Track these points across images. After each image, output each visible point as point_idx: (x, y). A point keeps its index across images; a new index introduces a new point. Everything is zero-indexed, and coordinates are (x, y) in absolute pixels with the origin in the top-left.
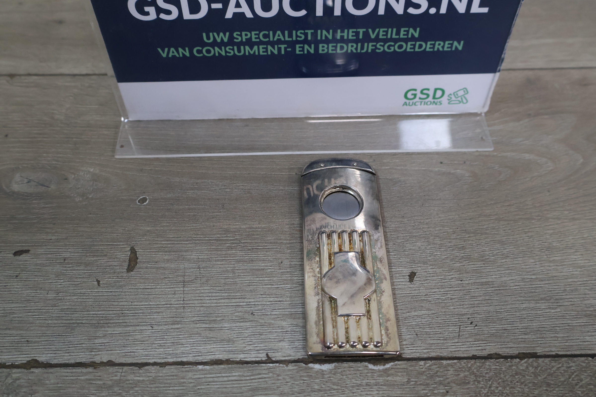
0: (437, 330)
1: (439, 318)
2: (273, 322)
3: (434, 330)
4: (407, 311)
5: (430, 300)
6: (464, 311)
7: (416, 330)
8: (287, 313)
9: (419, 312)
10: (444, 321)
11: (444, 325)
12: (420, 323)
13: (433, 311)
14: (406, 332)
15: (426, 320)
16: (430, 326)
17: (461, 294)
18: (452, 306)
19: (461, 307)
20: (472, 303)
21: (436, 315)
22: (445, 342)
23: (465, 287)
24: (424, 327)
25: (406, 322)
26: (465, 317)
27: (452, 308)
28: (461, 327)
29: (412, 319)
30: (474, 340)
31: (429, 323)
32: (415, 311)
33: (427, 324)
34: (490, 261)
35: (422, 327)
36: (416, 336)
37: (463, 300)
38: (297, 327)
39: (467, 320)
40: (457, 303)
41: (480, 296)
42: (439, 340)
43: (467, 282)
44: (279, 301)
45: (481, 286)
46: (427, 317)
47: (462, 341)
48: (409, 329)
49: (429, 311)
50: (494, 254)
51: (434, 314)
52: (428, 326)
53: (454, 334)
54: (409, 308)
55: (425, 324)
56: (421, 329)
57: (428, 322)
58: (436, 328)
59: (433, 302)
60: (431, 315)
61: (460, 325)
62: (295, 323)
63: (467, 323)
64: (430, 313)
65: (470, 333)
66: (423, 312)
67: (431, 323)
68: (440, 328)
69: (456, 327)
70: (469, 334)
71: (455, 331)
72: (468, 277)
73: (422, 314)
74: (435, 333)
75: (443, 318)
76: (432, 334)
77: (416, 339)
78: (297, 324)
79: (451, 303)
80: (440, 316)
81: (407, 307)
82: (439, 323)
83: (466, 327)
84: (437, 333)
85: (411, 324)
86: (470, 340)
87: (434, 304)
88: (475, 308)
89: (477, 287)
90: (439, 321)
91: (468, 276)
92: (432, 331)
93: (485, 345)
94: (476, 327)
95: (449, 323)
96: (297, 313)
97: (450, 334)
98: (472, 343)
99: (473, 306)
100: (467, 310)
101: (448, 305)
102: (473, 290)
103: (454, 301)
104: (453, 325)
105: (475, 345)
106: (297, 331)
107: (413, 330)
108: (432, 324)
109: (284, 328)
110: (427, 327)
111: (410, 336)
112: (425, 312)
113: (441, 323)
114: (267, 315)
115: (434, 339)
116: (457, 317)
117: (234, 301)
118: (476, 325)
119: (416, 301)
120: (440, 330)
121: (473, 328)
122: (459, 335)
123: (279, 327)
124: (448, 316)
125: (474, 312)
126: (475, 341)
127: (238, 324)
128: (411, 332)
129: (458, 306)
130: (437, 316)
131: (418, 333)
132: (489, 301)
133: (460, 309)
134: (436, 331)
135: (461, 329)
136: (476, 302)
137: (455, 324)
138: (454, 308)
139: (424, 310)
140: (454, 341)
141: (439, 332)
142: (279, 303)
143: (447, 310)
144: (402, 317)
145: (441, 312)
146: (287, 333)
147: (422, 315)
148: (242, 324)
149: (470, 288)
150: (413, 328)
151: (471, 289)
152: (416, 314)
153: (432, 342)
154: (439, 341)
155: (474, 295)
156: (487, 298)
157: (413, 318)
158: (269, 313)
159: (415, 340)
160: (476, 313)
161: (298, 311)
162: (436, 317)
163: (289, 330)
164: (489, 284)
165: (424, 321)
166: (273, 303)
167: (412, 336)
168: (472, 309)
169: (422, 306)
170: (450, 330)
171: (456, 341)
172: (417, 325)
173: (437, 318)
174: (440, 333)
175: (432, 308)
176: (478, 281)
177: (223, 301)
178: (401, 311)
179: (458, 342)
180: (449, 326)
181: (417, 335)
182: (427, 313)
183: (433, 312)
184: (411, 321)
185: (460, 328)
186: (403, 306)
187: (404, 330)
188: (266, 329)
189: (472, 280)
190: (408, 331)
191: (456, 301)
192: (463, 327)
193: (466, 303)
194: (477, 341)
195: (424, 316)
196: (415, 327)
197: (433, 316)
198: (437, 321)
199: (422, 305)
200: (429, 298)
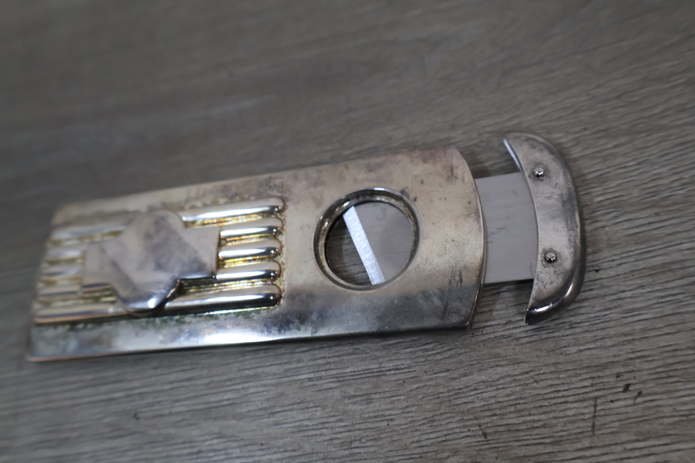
0: (536, 418)
1: (542, 384)
2: (172, 431)
3: (529, 418)
4: (462, 371)
5: (517, 336)
6: (605, 356)
7: (482, 421)
8: (202, 407)
9: (490, 370)
10: (553, 389)
11: (554, 401)
12: (493, 401)
13: (526, 365)
14: (458, 430)
15: (508, 391)
16: (519, 407)
17: (597, 309)
18: (575, 345)
19: (598, 344)
20: (627, 329)
21: (532, 374)
22: (557, 448)
23: (607, 287)
24: (504, 411)
25: (459, 402)
26: (608, 372)
27: (574, 349)
28: (599, 401)
29: (472, 393)
30: (634, 438)
31: (516, 399)
32: (480, 370)
33: (511, 403)
34: (675, 204)
35: (498, 412)
36: (483, 438)
37: (602, 325)
38: (220, 440)
39: (613, 379)
40: (589, 335)
41: (649, 307)
42: (541, 444)
43: (612, 273)
44: (189, 380)
45: (649, 280)
46: (510, 382)
47: (600, 444)
48: (467, 420)
49: (516, 367)
50: (683, 181)
51: (527, 373)
52: (512, 409)
53: (581, 424)
54: (467, 363)
55: (505, 404)
56: (495, 418)
57: (512, 398)
58: (534, 412)
59: (526, 340)
60: (519, 377)
61: (596, 398)
62: (216, 430)
63: (614, 391)
64: (516, 373)
65: (621, 417)
66: (499, 369)
67: (521, 398)
68: (544, 410)
69: (585, 404)
70: (620, 421)
71: (581, 417)
72: (615, 258)
73: (498, 376)
74: (530, 425)
75: (550, 382)
76: (523, 430)
77: (484, 447)
78: (219, 433)
79: (570, 337)
80: (543, 377)
81: (461, 362)
82: (541, 397)
83: (612, 401)
84: (535, 425)
85: (470, 406)
86: (625, 437)
87: (528, 345)
88: (637, 343)
89: (639, 282)
90: (541, 392)
91: (616, 255)
92: (524, 422)
93: (666, 448)
94: (640, 400)
95: (565, 393)
96: (221, 404)
97: (569, 426)
98: (628, 446)
99: (630, 338)
100: (614, 351)
101: (563, 343)
102: (628, 294)
103: (578, 330)
104: (577, 398)
105: (637, 453)
106: (220, 450)
107: (475, 422)
108: (522, 401)
109: (194, 444)
110: (510, 412)
111: (469, 440)
112: (506, 369)
113: (546, 397)
114: (163, 416)
115: (528, 442)
116: (588, 376)
117: (103, 389)
118: (640, 394)
119: (482, 344)
120: (543, 417)
121: (630, 402)
122: (593, 426)
123: (184, 443)
124: (562, 376)
125: (633, 356)
126: (638, 441)
127: (109, 444)
128: (472, 429)
129: (590, 343)
130: (536, 378)
131: (488, 431)
132: (674, 319)
133: (594, 352)
134: (534, 421)
135: (598, 408)
136: (638, 327)
137: (581, 397)
138: (581, 351)
139: (502, 366)
140: (579, 446)
141: (541, 423)
142: (187, 384)
143: (562, 359)
144: (449, 391)
145: (546, 365)
146: (200, 455)
147: (498, 379)
148: (115, 443)
149: (622, 288)
150: (476, 419)
151: (624, 291)
152: (484, 378)
153: (522, 452)
154: (541, 447)
155: (631, 307)
156: (669, 309)
157: (476, 389)
158: (167, 411)
159: (480, 450)
160: (638, 358)
161: (223, 401)
162: (533, 380)
163: (203, 449)
164: (671, 270)
165: (504, 396)
166: (175, 385)
167: (474, 440)
168: (628, 347)
169: (497, 356)
170: (570, 413)
171: (586, 443)
172: (486, 408)
173: (535, 385)
174: (544, 426)
175: (522, 358)
176: (641, 265)
177: (84, 392)
178: (448, 373)
179: (591, 448)
180: (566, 402)
181: (485, 435)
182: (511, 373)
183: (525, 367)
184: (470, 399)
185: (595, 406)
186: (452, 360)
187: (455, 425)
188: (160, 449)
189: (625, 266)
190: (465, 426)
191: (585, 329)
192: (604, 403)
193: (612, 332)
194: (643, 440)
195: (502, 381)
196: (481, 414)
197: (527, 379)
198: (535, 392)
199: (498, 351)
200: (515, 331)
